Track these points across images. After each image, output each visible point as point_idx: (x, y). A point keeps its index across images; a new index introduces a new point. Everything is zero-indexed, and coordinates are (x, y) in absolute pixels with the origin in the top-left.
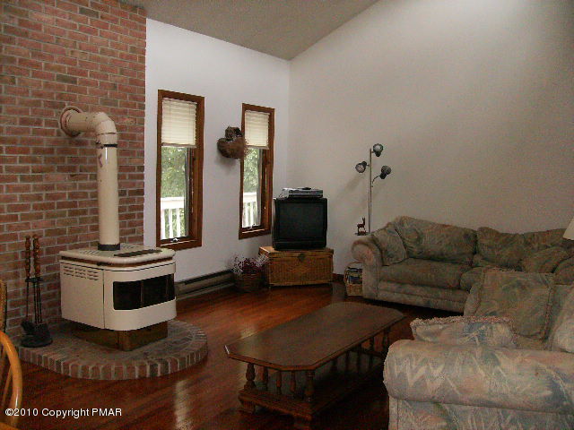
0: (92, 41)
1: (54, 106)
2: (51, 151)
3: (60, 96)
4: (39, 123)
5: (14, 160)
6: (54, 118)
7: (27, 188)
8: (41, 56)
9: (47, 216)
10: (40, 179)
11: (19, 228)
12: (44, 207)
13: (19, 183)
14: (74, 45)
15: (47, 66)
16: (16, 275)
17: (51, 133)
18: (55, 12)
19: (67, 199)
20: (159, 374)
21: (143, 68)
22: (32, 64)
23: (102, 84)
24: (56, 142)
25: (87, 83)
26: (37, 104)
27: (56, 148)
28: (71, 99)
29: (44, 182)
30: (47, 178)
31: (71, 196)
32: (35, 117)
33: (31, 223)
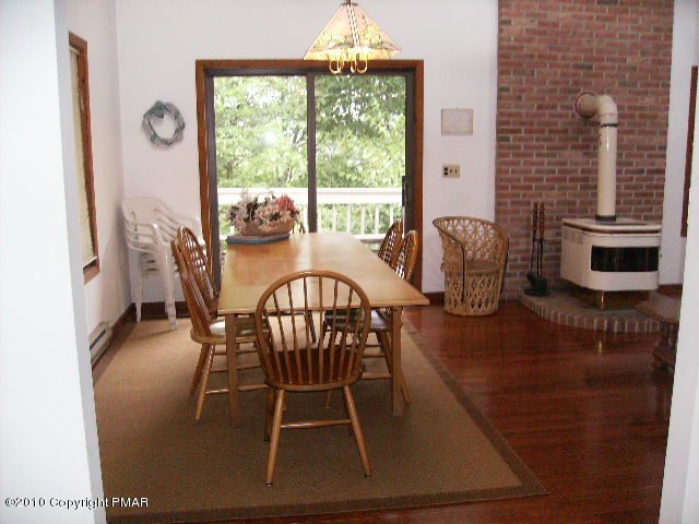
0: (610, 28)
1: (570, 91)
2: (566, 131)
3: (576, 83)
4: (554, 107)
5: (531, 139)
6: (569, 102)
7: (542, 163)
8: (558, 50)
9: (560, 188)
10: (554, 155)
11: (533, 196)
12: (557, 180)
13: (535, 159)
14: (591, 34)
15: (564, 57)
16: (528, 236)
17: (567, 116)
18: (573, 9)
19: (579, 174)
20: (616, 330)
21: (670, 46)
22: (549, 58)
23: (619, 68)
24: (571, 123)
25: (604, 68)
26: (554, 91)
27: (570, 129)
28: (587, 84)
29: (557, 159)
30: (560, 156)
31: (583, 171)
32: (551, 103)
33: (544, 193)
